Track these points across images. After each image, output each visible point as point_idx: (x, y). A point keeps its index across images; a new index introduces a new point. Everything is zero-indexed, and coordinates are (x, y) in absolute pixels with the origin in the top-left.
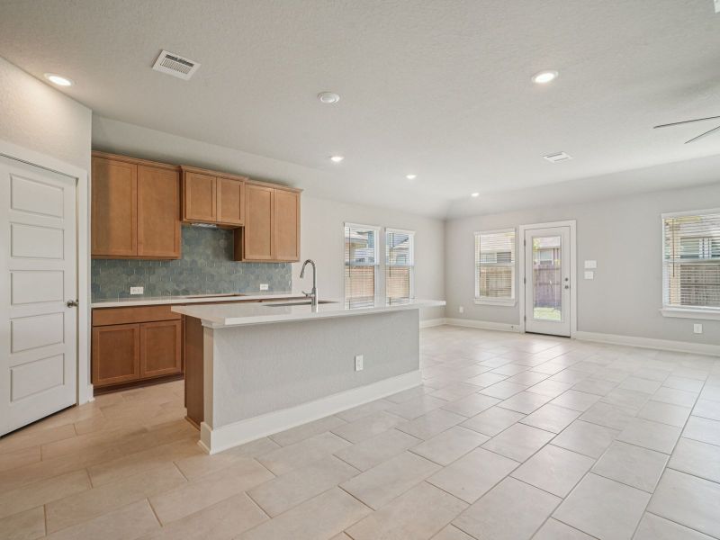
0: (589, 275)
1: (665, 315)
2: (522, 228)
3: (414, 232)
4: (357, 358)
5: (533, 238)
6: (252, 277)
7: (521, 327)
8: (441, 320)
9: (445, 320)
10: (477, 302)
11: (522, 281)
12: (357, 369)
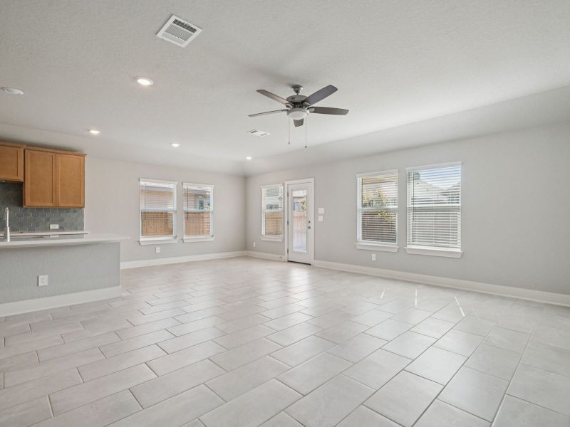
0: (321, 219)
1: (358, 248)
2: (286, 183)
3: (213, 186)
4: (40, 277)
5: (292, 191)
6: (43, 220)
7: (285, 257)
8: (240, 252)
9: (245, 253)
10: (262, 239)
11: (286, 223)
12: (40, 285)
